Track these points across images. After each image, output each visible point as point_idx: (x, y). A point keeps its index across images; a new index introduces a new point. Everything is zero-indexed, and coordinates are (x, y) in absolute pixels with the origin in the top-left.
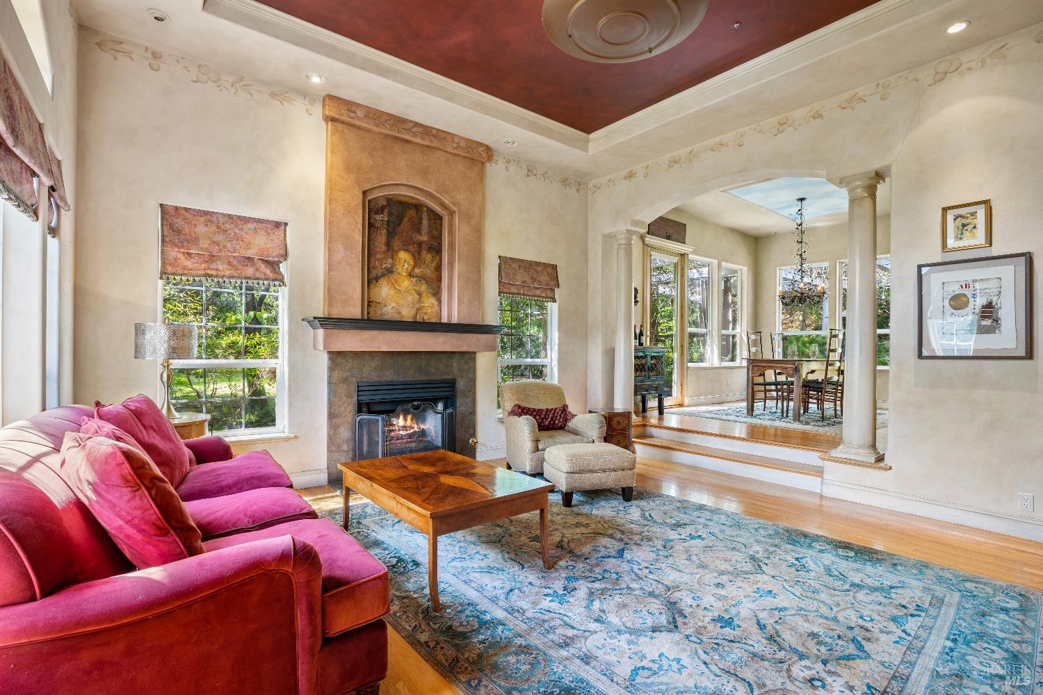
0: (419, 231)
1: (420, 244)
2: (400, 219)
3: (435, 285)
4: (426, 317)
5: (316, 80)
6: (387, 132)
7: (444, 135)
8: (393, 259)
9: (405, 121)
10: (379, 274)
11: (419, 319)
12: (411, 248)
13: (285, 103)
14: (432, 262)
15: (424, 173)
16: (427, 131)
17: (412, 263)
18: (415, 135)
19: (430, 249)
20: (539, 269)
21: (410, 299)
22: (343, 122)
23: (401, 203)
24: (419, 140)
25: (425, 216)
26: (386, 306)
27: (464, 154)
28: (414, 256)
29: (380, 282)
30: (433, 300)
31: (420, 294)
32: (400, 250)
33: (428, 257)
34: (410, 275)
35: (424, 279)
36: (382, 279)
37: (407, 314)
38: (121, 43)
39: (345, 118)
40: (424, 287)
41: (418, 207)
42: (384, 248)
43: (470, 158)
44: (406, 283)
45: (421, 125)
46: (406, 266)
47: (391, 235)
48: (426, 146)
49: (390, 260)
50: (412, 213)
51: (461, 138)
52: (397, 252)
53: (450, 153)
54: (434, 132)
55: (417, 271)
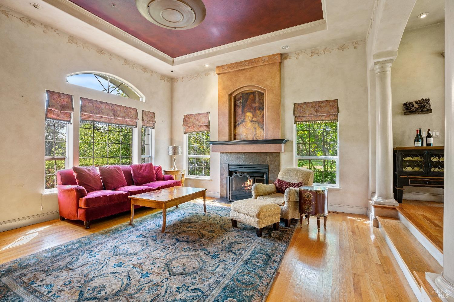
0: (255, 103)
1: (255, 108)
2: (247, 100)
3: (261, 123)
4: (258, 138)
5: (207, 66)
6: (235, 70)
7: (257, 60)
8: (244, 116)
9: (241, 62)
10: (239, 123)
11: (255, 139)
12: (252, 111)
13: (208, 75)
14: (261, 114)
15: (251, 79)
16: (250, 62)
17: (252, 116)
18: (245, 65)
19: (259, 109)
20: (323, 104)
21: (251, 131)
22: (222, 73)
23: (247, 93)
24: (247, 67)
25: (257, 96)
26: (242, 135)
27: (268, 63)
28: (253, 114)
29: (239, 126)
30: (261, 130)
31: (255, 129)
32: (247, 112)
33: (258, 112)
34: (251, 122)
35: (257, 122)
36: (240, 125)
37: (250, 137)
38: (177, 79)
39: (222, 72)
40: (257, 125)
41: (254, 93)
42: (241, 113)
43: (272, 63)
44: (250, 125)
45: (248, 61)
46: (249, 118)
47: (243, 107)
48: (251, 68)
49: (243, 117)
50: (252, 96)
51: (266, 57)
52: (246, 113)
53: (262, 65)
54: (253, 60)
55: (254, 119)
